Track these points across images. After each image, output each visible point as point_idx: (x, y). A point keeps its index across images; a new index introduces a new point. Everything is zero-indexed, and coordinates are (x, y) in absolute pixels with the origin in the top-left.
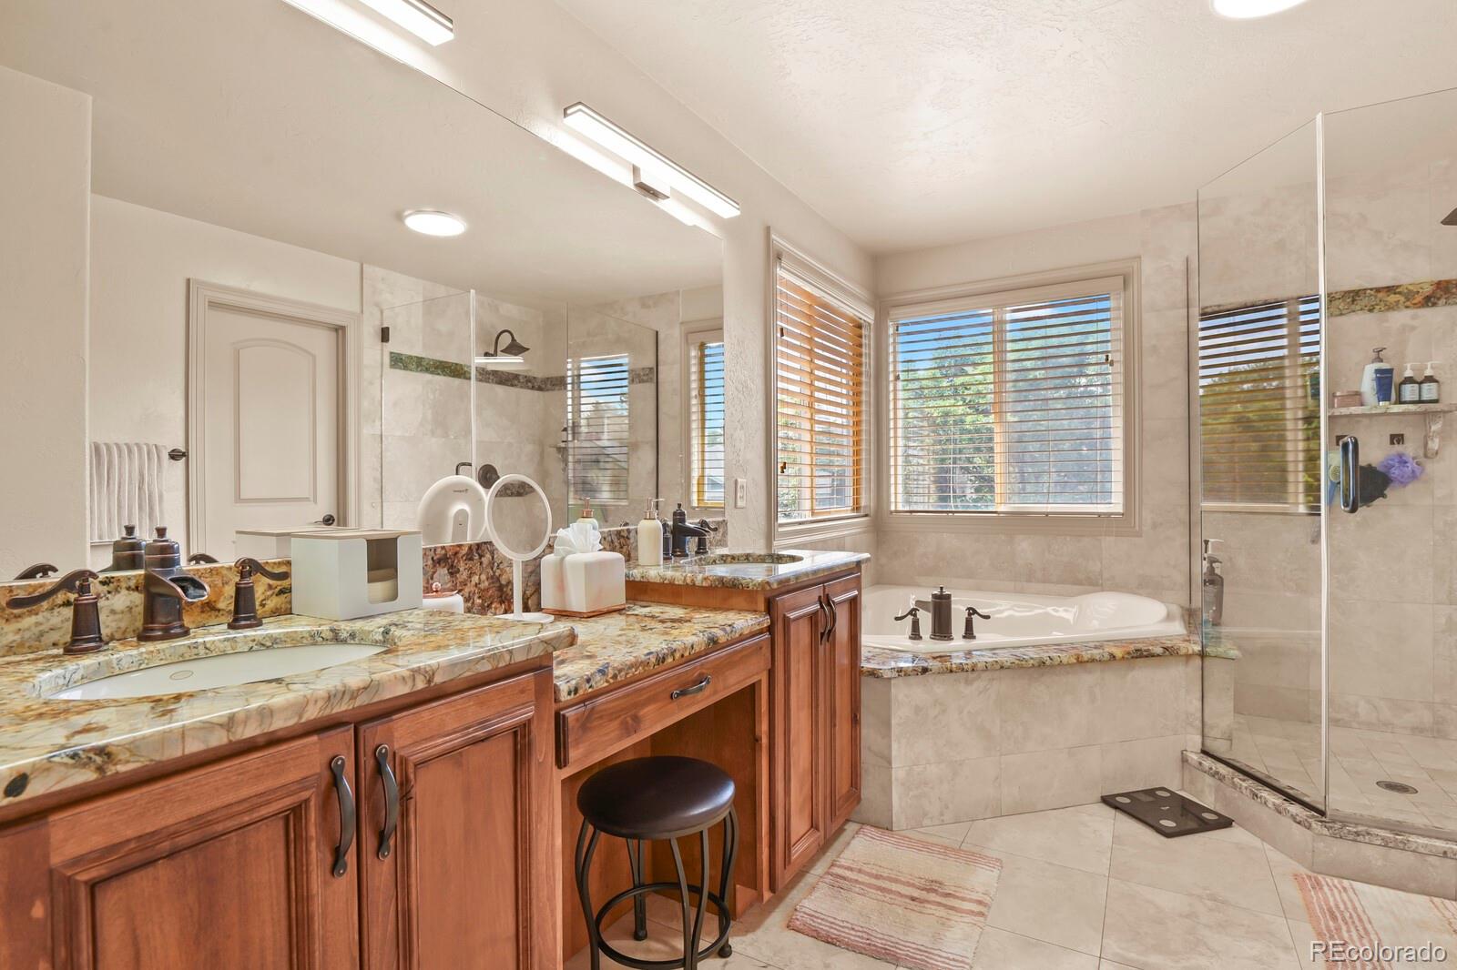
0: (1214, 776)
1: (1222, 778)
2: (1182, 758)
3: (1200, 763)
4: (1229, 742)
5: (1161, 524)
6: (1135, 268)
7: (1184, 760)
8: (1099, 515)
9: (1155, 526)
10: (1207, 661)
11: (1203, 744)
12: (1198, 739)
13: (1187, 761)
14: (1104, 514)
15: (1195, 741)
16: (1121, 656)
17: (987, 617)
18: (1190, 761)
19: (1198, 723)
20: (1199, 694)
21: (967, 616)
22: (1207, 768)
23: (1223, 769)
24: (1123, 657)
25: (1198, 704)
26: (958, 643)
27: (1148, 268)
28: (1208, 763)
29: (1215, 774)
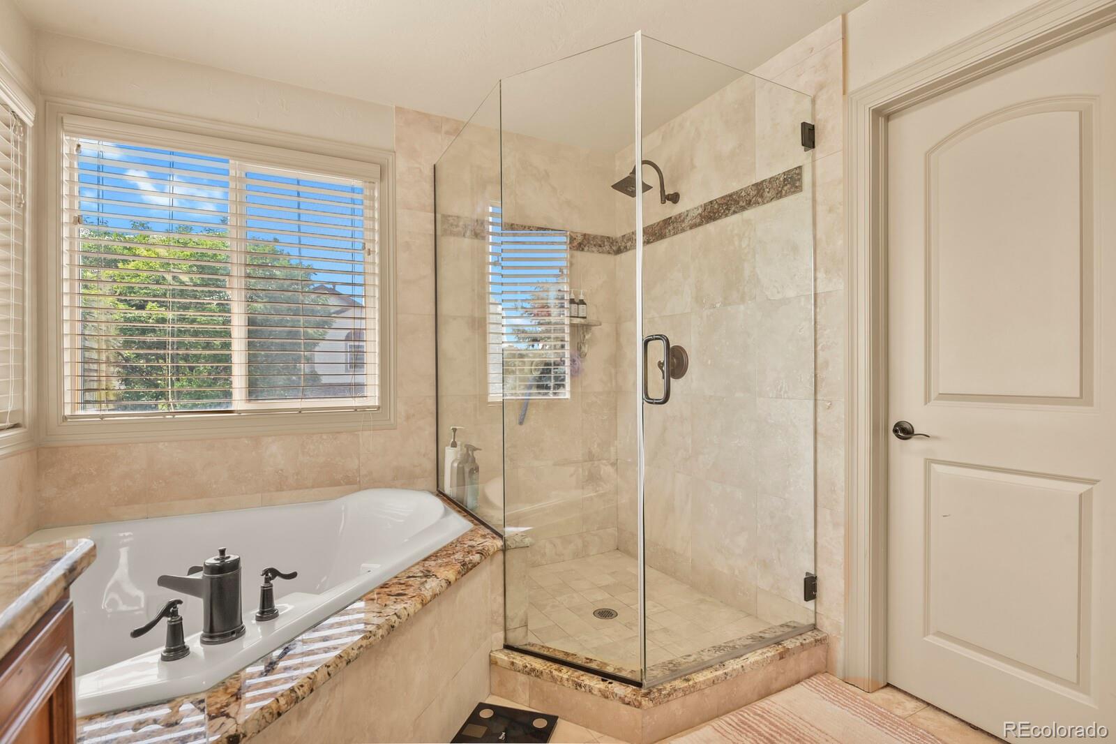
0: (529, 674)
1: (539, 674)
2: (490, 660)
3: (513, 663)
4: (524, 628)
5: (414, 415)
6: (390, 161)
7: (493, 663)
8: (356, 409)
9: (408, 418)
10: (508, 553)
11: (505, 639)
12: (501, 635)
13: (496, 663)
14: (359, 407)
15: (498, 638)
16: (454, 578)
17: (293, 575)
18: (499, 663)
19: (501, 619)
20: (502, 590)
21: (263, 584)
22: (521, 667)
23: (538, 664)
24: (456, 579)
25: (501, 600)
26: (254, 634)
27: (402, 164)
28: (520, 660)
29: (531, 672)
